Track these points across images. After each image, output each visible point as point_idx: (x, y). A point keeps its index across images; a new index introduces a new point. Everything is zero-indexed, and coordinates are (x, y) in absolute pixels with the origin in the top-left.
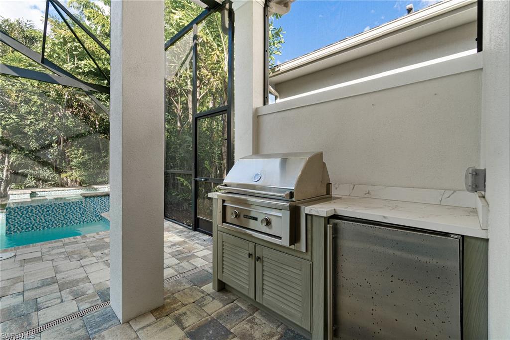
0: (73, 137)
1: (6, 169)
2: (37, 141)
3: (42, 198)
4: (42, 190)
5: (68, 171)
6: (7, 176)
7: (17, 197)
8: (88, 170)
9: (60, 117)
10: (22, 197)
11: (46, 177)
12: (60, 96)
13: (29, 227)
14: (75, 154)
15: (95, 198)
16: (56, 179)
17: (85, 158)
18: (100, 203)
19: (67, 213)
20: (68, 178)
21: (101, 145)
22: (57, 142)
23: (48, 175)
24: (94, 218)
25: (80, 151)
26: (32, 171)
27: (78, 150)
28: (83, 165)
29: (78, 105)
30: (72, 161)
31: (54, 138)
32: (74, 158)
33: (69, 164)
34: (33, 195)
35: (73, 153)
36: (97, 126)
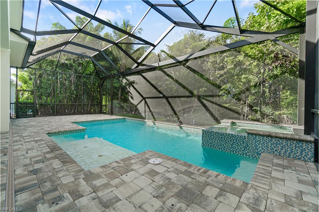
4: (240, 122)
7: (224, 124)
10: (227, 124)
13: (212, 146)
15: (257, 136)
18: (262, 142)
19: (234, 143)
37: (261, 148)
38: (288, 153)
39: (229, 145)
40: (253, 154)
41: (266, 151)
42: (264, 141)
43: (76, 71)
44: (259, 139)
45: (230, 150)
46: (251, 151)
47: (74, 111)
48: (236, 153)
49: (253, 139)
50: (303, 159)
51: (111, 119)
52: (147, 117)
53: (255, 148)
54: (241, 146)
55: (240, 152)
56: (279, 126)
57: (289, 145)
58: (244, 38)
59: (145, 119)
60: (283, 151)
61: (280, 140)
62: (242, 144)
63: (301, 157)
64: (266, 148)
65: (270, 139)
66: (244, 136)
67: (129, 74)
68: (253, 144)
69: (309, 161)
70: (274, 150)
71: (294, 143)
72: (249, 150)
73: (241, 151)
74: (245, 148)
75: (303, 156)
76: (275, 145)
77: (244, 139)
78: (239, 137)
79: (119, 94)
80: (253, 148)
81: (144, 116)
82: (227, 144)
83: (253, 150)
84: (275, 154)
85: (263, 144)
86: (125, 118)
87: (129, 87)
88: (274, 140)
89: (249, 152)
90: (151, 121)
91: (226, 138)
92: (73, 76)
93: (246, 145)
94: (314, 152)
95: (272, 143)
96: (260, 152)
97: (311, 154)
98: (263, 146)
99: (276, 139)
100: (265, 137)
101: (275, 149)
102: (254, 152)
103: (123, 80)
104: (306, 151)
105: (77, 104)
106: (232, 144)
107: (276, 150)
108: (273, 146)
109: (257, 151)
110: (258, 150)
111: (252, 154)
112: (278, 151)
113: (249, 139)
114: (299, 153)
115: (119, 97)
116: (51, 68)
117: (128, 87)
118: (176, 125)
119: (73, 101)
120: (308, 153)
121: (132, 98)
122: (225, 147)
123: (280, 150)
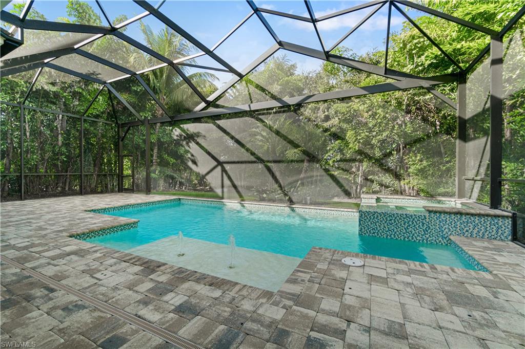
0: (411, 143)
1: (360, 175)
2: (381, 150)
3: (385, 204)
4: (385, 196)
5: (406, 178)
6: (361, 182)
7: (366, 201)
8: (427, 178)
9: (399, 125)
10: (371, 201)
11: (387, 184)
12: (400, 104)
13: (375, 232)
14: (413, 161)
15: (442, 214)
16: (396, 186)
17: (424, 165)
18: (448, 222)
19: (409, 226)
20: (406, 185)
21: (442, 148)
22: (397, 150)
23: (388, 181)
24: (440, 239)
25: (418, 158)
26: (376, 177)
27: (416, 157)
28: (422, 172)
29: (416, 108)
30: (410, 168)
31: (394, 146)
32: (412, 165)
33: (407, 171)
34: (378, 200)
35: (411, 160)
36: (438, 127)
37: (447, 230)
38: (481, 233)
39: (402, 229)
40: (437, 238)
41: (453, 233)
42: (451, 220)
43: (67, 108)
44: (445, 219)
45: (403, 236)
46: (433, 235)
47: (63, 188)
48: (412, 239)
49: (436, 219)
50: (499, 237)
51: (158, 202)
52: (226, 195)
53: (439, 230)
54: (420, 230)
55: (418, 238)
56: (437, 200)
57: (482, 223)
58: (389, 81)
59: (222, 198)
60: (475, 231)
61: (472, 218)
62: (421, 226)
63: (496, 236)
64: (454, 229)
65: (459, 217)
66: (424, 216)
67: (188, 119)
68: (437, 225)
69: (506, 240)
70: (464, 231)
71: (489, 219)
72: (431, 233)
73: (419, 236)
74: (426, 231)
75: (499, 235)
76: (465, 224)
77: (423, 219)
78: (416, 218)
79: (154, 155)
80: (436, 231)
81: (220, 194)
82: (399, 228)
83: (437, 232)
84: (465, 235)
85: (450, 224)
86: (180, 199)
87: (187, 143)
88: (464, 217)
89: (431, 236)
90: (236, 202)
91: (397, 220)
92: (60, 118)
93: (427, 228)
94: (511, 228)
95: (461, 221)
96: (447, 235)
97: (508, 231)
98: (450, 227)
99: (467, 216)
100: (453, 215)
101: (466, 229)
102: (439, 235)
103: (174, 130)
104: (502, 229)
105: (68, 174)
106: (407, 227)
107: (467, 231)
108: (462, 225)
109: (441, 234)
110: (444, 233)
111: (435, 239)
112: (470, 232)
113: (431, 219)
114: (495, 231)
115: (154, 161)
116: (8, 99)
117: (184, 143)
118: (284, 205)
119: (60, 169)
120: (505, 231)
121: (194, 162)
122: (396, 232)
123: (472, 229)
